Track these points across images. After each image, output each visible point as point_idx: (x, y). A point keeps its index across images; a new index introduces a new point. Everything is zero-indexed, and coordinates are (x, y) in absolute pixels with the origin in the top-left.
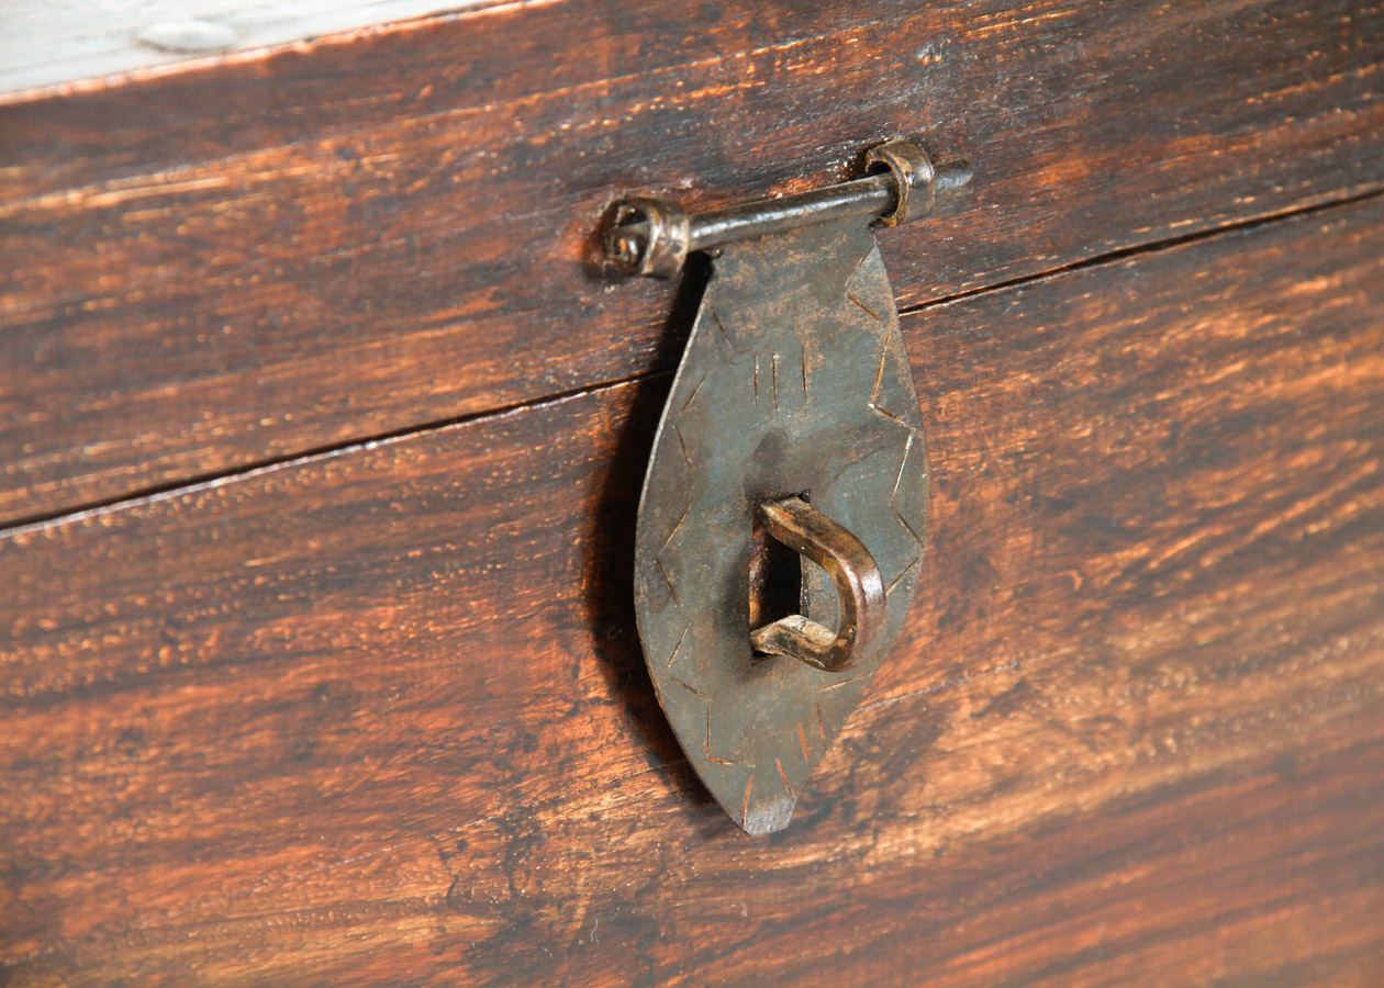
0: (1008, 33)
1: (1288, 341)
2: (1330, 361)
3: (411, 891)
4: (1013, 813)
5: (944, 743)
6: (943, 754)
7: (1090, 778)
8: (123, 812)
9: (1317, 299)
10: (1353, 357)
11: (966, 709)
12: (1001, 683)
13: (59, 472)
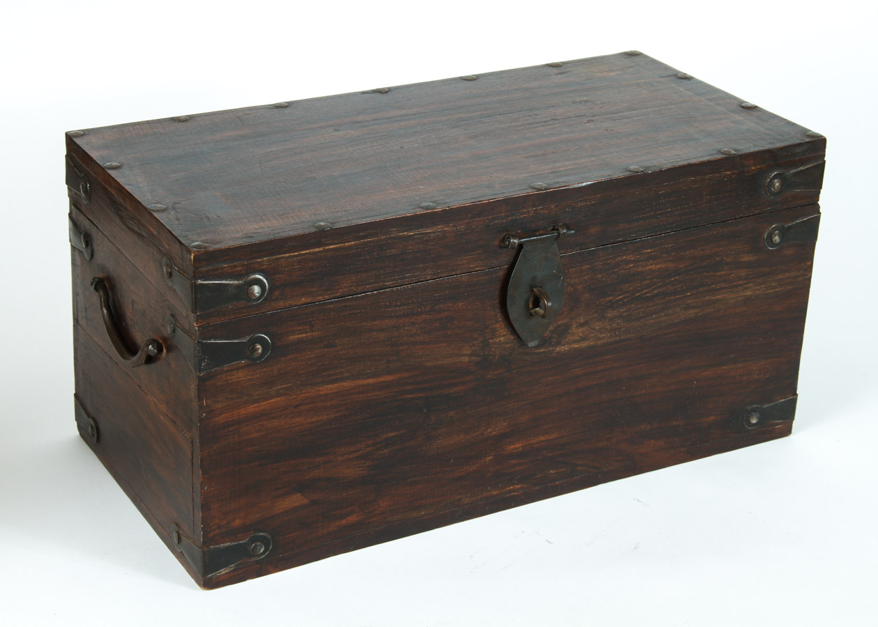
0: (584, 205)
1: (642, 261)
2: (652, 265)
3: (464, 352)
4: (584, 344)
5: (570, 331)
6: (570, 333)
7: (600, 339)
8: (412, 336)
9: (648, 253)
10: (656, 264)
11: (574, 325)
12: (582, 321)
13: (401, 279)
